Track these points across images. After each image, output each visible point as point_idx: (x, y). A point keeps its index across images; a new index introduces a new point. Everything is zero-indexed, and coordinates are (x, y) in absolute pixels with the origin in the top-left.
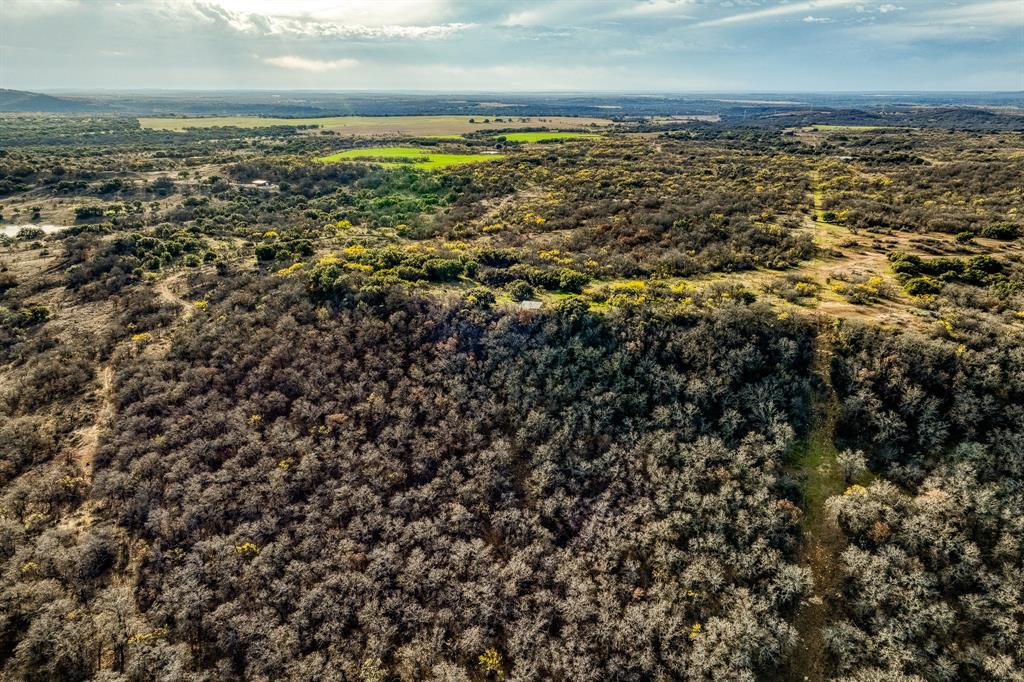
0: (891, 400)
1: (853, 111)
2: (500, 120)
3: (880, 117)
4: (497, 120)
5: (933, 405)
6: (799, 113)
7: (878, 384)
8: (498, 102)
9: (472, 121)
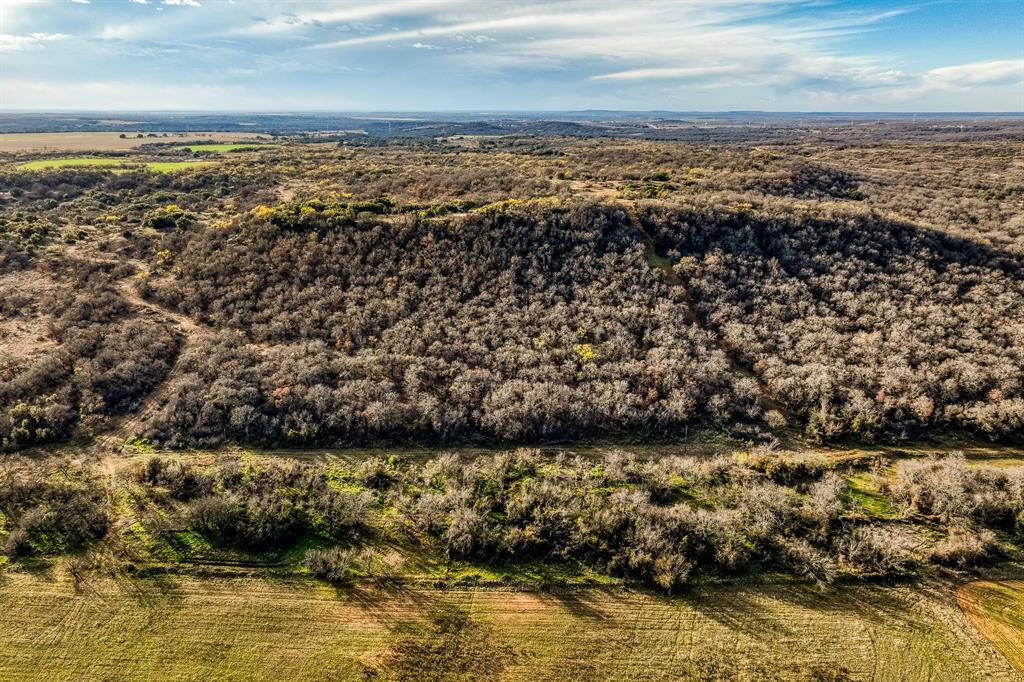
0: (677, 229)
1: (480, 124)
2: (154, 136)
3: (501, 128)
4: (150, 135)
5: (694, 229)
6: (436, 126)
7: (669, 225)
8: (118, 119)
9: (123, 137)
